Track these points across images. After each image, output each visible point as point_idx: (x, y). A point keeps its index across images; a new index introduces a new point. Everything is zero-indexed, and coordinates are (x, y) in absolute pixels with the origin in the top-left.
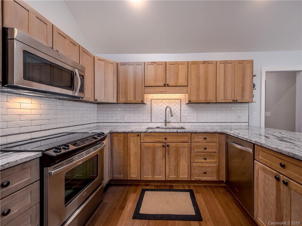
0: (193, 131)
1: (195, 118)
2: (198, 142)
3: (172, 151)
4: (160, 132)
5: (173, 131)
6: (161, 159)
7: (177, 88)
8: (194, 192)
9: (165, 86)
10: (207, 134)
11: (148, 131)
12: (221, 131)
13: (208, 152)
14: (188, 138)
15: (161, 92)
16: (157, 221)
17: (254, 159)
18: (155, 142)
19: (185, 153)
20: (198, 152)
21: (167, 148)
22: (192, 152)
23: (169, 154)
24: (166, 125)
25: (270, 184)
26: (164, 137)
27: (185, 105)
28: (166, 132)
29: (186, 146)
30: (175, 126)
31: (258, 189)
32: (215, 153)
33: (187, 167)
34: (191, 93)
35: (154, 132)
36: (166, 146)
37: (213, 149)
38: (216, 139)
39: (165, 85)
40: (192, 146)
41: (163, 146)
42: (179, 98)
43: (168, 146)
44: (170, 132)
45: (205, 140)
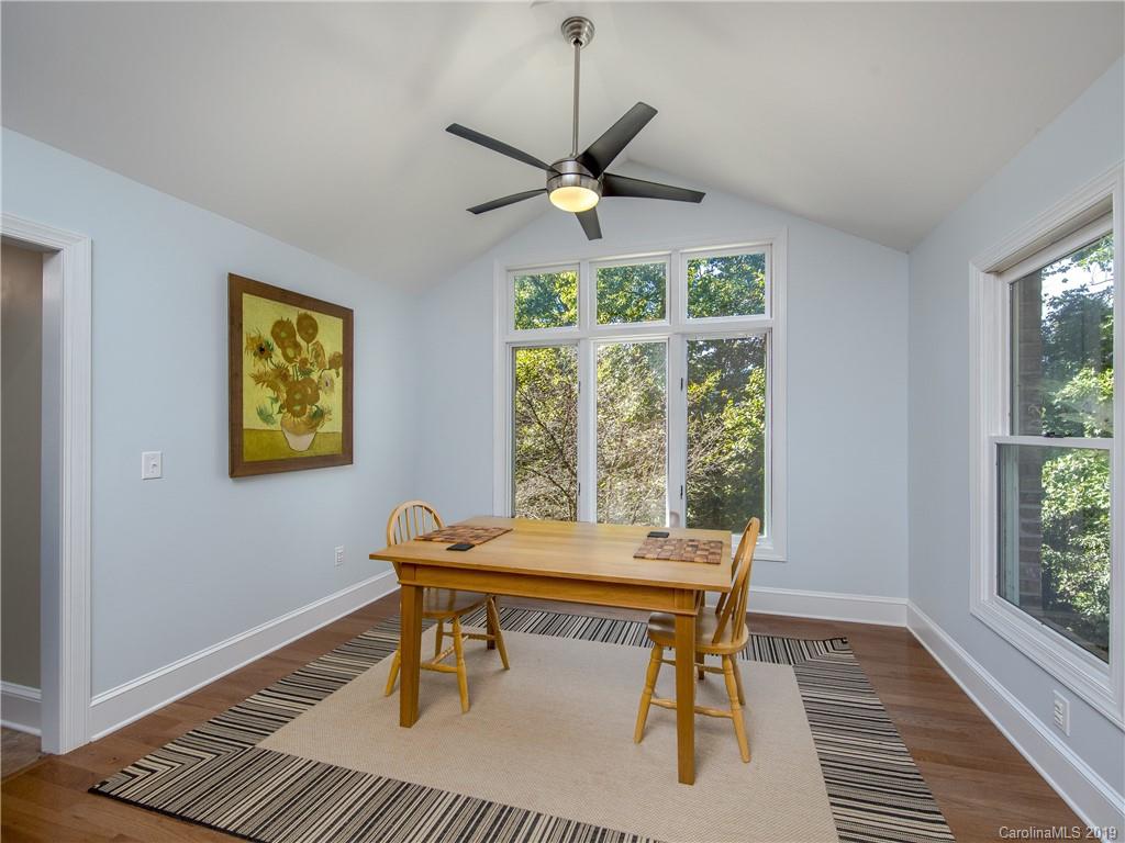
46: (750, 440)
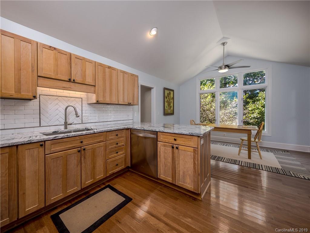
0: (108, 130)
1: (97, 118)
2: (112, 139)
3: (88, 154)
4: (75, 136)
5: (90, 132)
6: (76, 166)
7: (84, 86)
8: (111, 185)
9: (70, 82)
10: (118, 131)
11: (58, 136)
12: (128, 127)
13: (119, 146)
14: (104, 137)
15: (64, 88)
16: (100, 227)
17: (157, 141)
18: (68, 149)
19: (101, 152)
20: (111, 148)
21: (83, 152)
22: (107, 149)
23: (85, 158)
24: (66, 128)
25: (168, 152)
26: (79, 141)
27: (87, 105)
28: (82, 134)
29: (102, 145)
30: (79, 128)
31: (160, 158)
32: (123, 145)
33: (103, 165)
34: (98, 93)
35: (66, 137)
36: (81, 151)
37: (122, 143)
38: (124, 134)
39: (70, 80)
40: (107, 144)
41: (79, 151)
42: (80, 97)
43: (84, 149)
44: (87, 134)
45: (116, 137)
46: (258, 114)
